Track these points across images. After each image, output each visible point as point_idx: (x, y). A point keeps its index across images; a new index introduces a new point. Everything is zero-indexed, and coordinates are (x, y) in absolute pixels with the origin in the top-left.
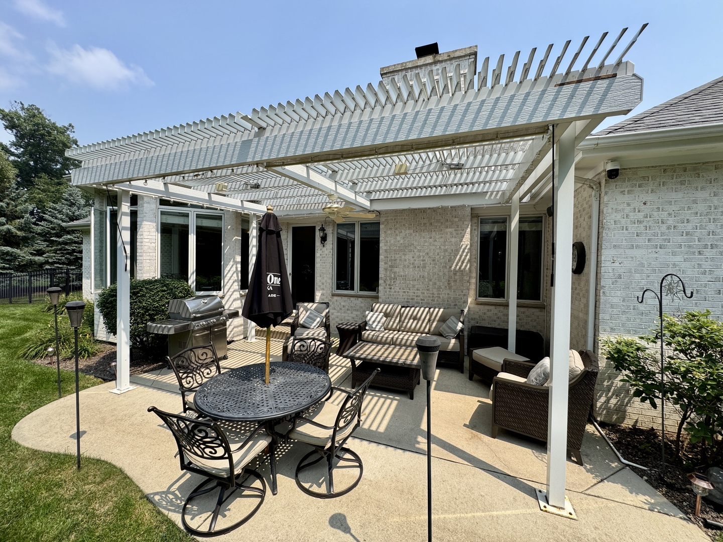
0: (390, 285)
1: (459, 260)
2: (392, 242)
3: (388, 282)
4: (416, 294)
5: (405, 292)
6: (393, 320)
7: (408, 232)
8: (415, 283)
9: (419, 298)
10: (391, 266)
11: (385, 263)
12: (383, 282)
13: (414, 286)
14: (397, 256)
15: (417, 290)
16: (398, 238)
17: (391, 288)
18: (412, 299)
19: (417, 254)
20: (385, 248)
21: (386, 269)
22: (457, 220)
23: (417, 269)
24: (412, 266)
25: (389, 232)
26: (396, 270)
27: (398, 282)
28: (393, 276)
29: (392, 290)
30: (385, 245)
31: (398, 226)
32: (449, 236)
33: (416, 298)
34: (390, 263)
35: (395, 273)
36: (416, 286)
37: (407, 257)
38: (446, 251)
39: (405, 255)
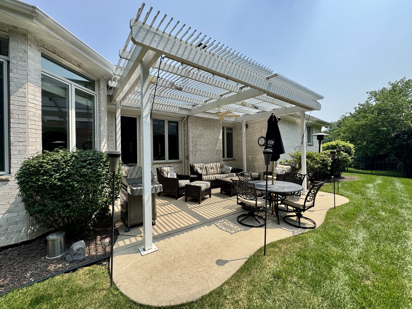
0: (194, 154)
1: (219, 142)
2: (195, 132)
3: (194, 153)
4: (205, 158)
5: (201, 157)
6: (203, 171)
7: (201, 128)
8: (205, 153)
10: (195, 145)
11: (192, 143)
12: (191, 153)
13: (204, 154)
14: (197, 140)
15: (206, 156)
16: (197, 131)
17: (195, 156)
18: (204, 160)
19: (205, 139)
20: (191, 135)
21: (192, 146)
22: (217, 125)
23: (205, 146)
24: (203, 145)
25: (193, 128)
26: (197, 147)
27: (198, 152)
28: (196, 150)
29: (196, 157)
30: (192, 134)
31: (197, 125)
32: (216, 132)
33: (205, 160)
34: (194, 143)
35: (196, 148)
36: (205, 154)
37: (201, 140)
38: (215, 138)
39: (200, 139)
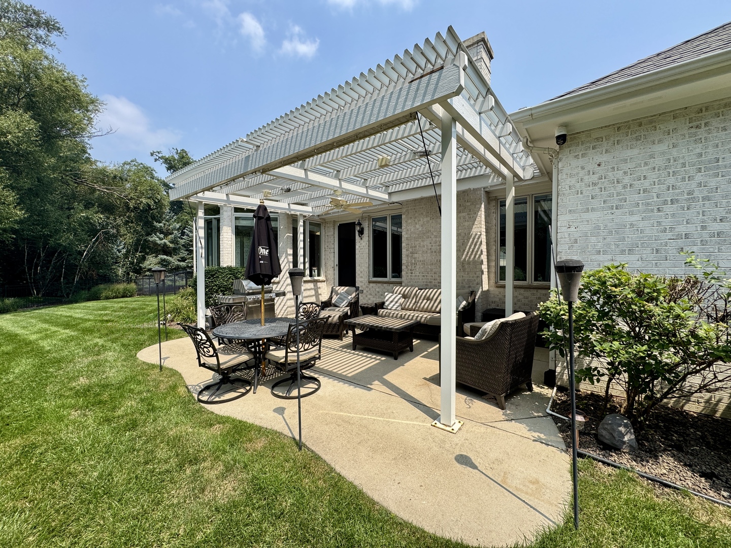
0: (411, 270)
1: (472, 243)
2: (412, 230)
3: (410, 268)
4: (433, 278)
5: (424, 276)
6: (409, 301)
7: (425, 219)
8: (433, 267)
9: (436, 281)
10: (412, 253)
11: (407, 250)
12: (405, 267)
13: (431, 270)
14: (416, 243)
15: (435, 273)
16: (417, 226)
17: (412, 273)
18: (431, 282)
19: (434, 239)
21: (407, 256)
22: (468, 204)
23: (434, 254)
24: (429, 251)
25: (410, 221)
26: (416, 255)
27: (418, 267)
28: (413, 261)
29: (413, 274)
30: (406, 233)
31: (417, 215)
33: (433, 281)
34: (411, 250)
35: (415, 258)
36: (434, 270)
37: (425, 243)
39: (423, 241)
